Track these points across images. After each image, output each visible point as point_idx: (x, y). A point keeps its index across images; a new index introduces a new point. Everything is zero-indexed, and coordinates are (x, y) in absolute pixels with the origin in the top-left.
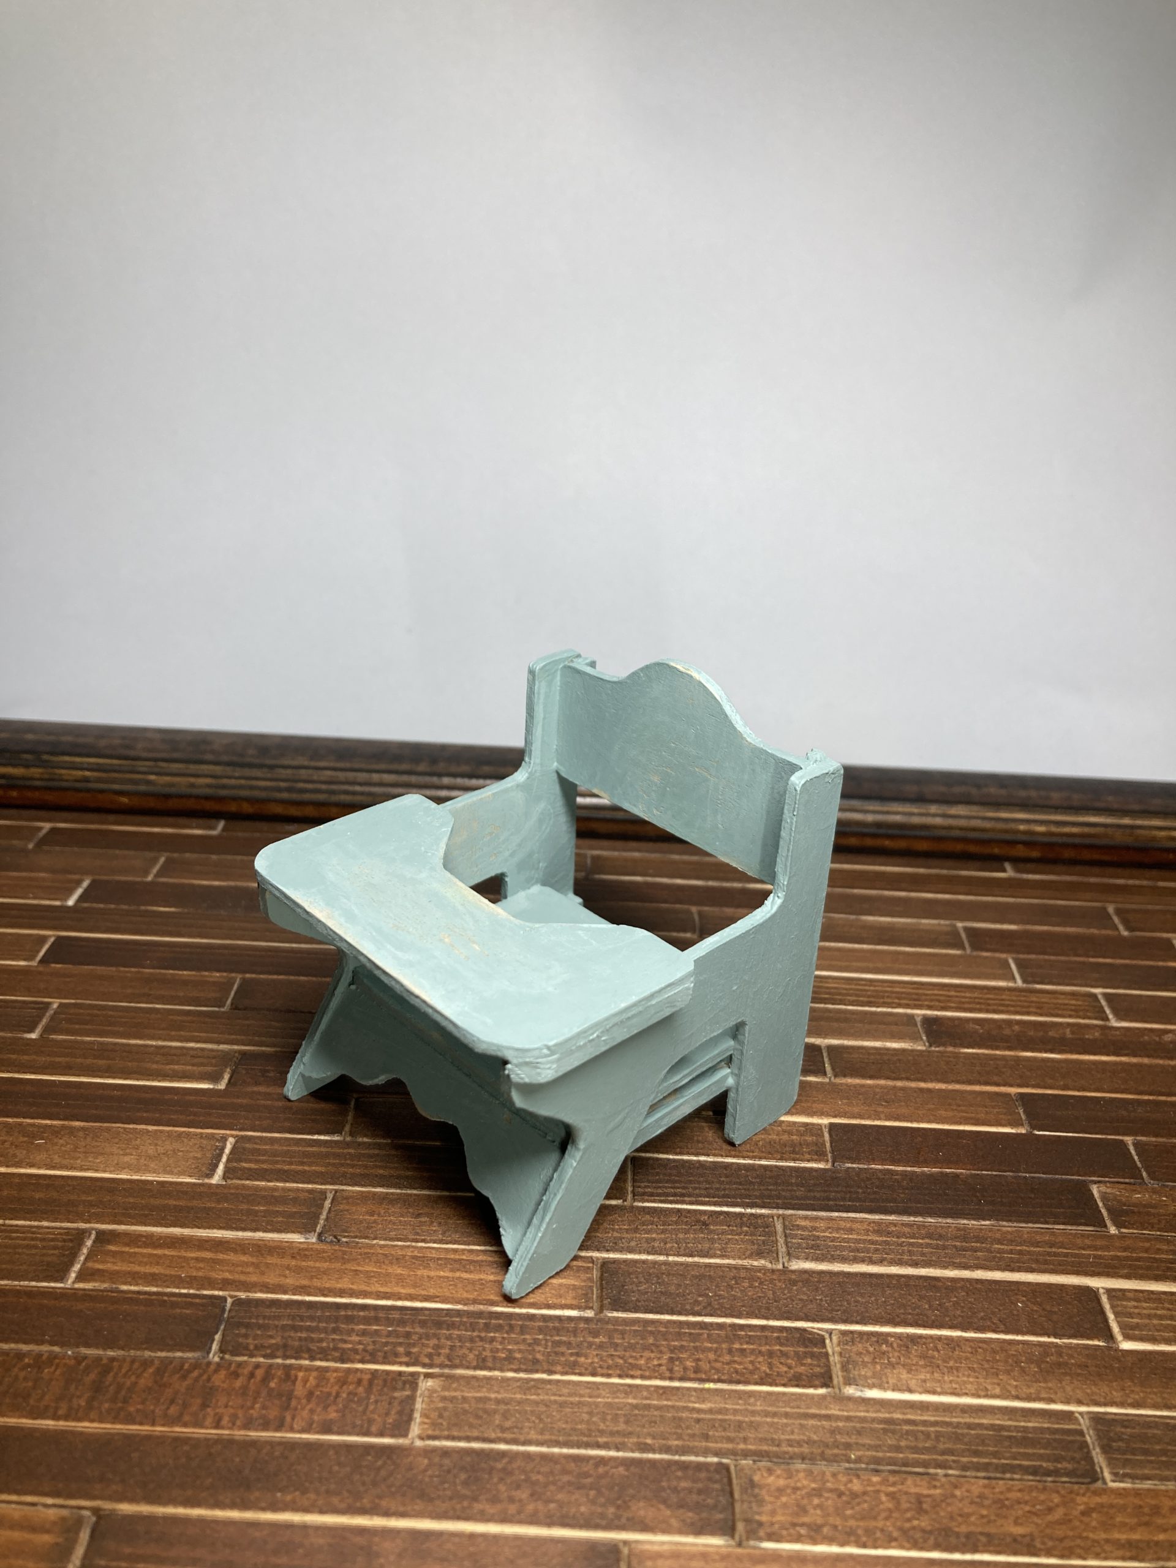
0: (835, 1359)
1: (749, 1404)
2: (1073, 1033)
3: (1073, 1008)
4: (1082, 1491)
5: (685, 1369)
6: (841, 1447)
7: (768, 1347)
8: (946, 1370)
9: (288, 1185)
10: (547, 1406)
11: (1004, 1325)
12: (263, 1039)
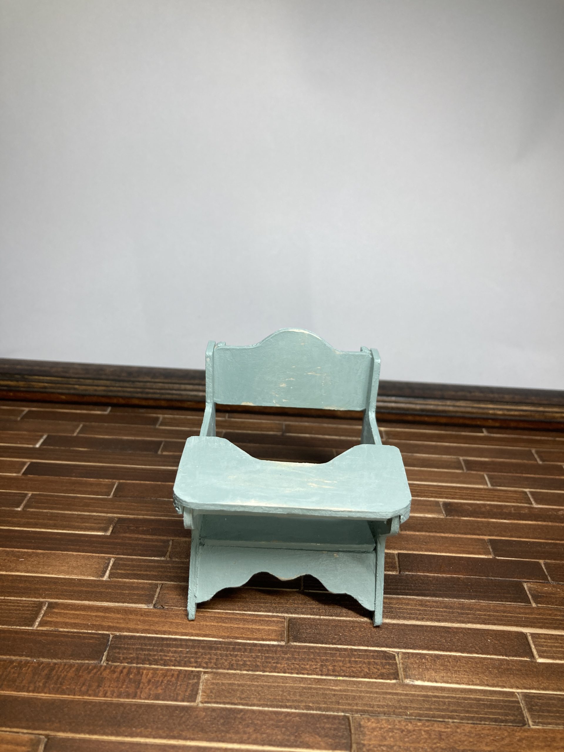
0: (400, 666)
1: (359, 688)
2: (515, 510)
3: (515, 498)
4: (518, 730)
5: (328, 670)
7: (368, 660)
8: (453, 671)
9: (140, 581)
10: (262, 687)
11: (482, 650)
12: (128, 511)
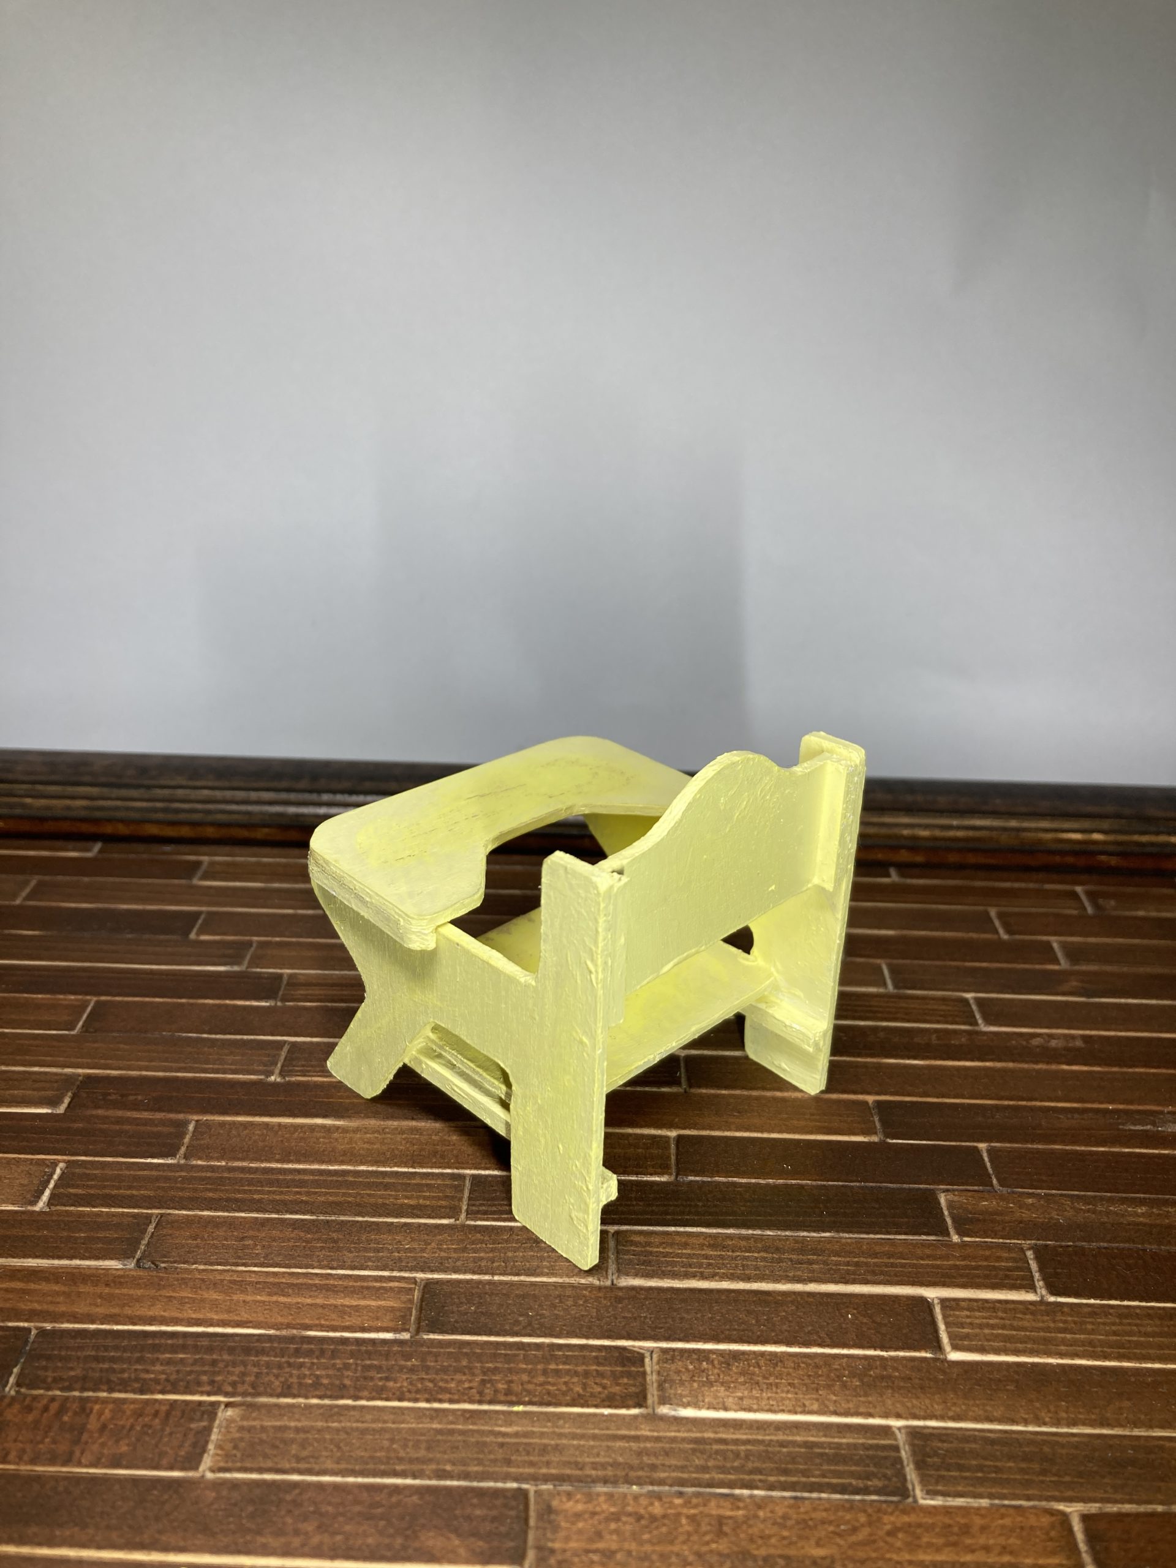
0: (652, 1379)
1: (557, 1427)
2: (938, 1038)
3: (942, 1013)
4: (890, 1510)
5: (496, 1391)
6: (646, 1469)
7: (584, 1367)
8: (765, 1386)
9: (113, 1210)
10: (347, 1433)
11: (830, 1338)
12: (110, 1062)
